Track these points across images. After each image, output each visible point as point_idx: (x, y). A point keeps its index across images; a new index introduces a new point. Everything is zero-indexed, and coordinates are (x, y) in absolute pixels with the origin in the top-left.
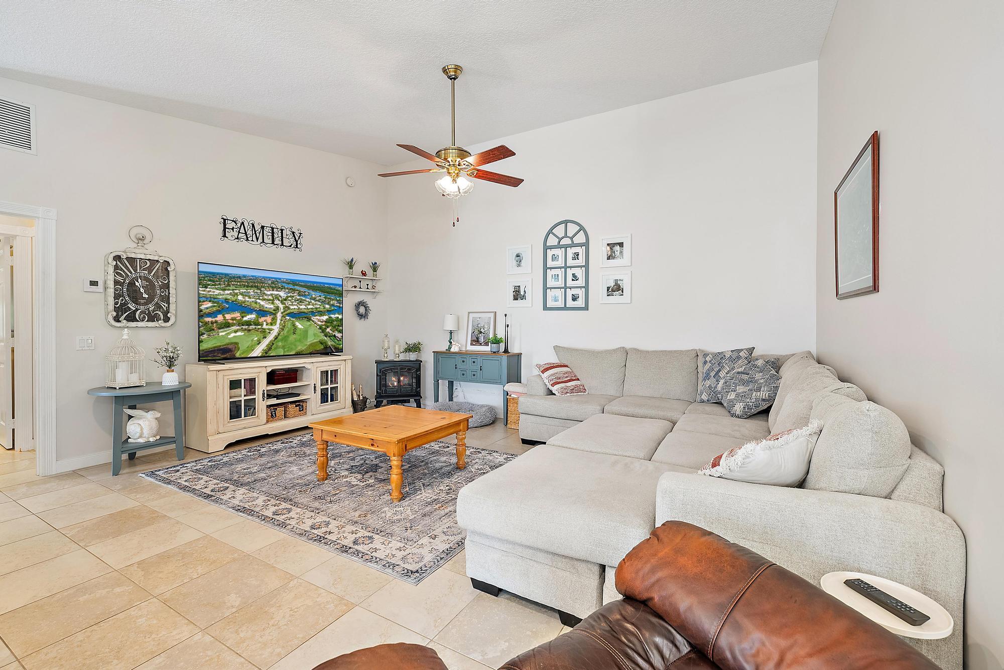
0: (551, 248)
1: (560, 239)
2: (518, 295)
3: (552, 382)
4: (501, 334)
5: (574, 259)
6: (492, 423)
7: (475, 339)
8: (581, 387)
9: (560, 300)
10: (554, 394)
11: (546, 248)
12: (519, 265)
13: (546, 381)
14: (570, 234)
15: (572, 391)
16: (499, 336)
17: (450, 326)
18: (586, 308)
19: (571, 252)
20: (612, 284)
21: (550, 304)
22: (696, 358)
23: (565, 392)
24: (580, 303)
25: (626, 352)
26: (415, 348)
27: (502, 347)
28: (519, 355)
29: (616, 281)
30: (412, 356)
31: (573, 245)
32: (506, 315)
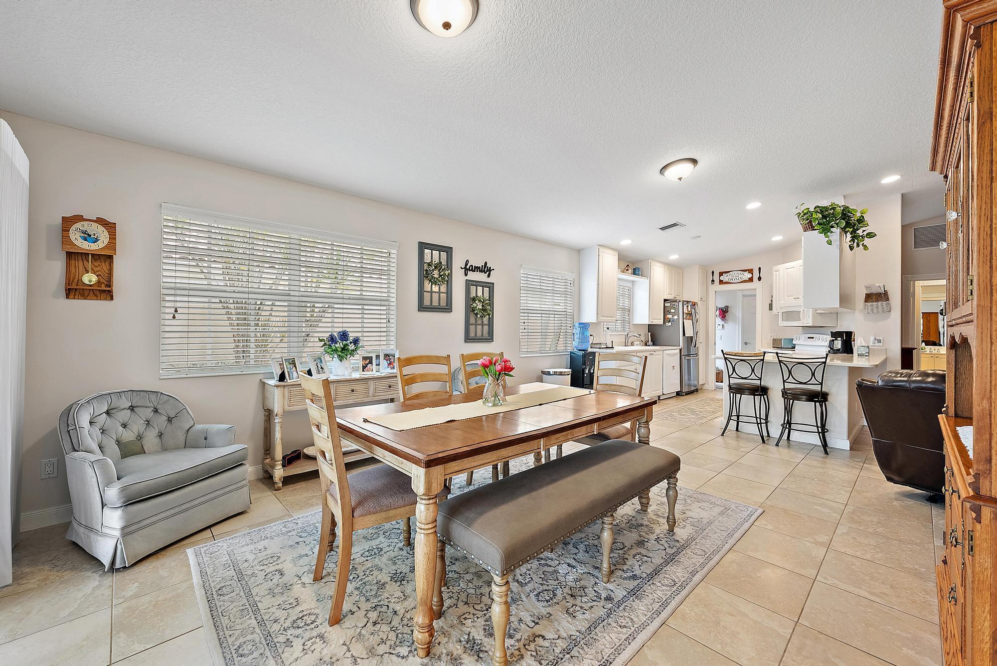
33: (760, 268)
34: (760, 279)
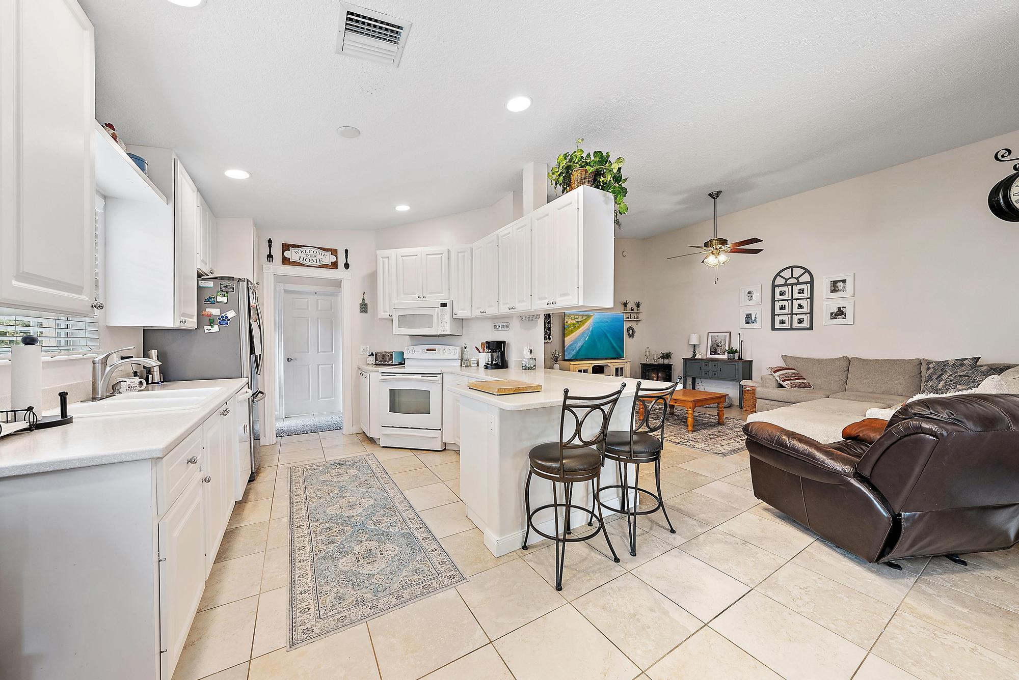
0: (779, 286)
1: (786, 280)
2: (749, 319)
3: (782, 379)
4: (735, 346)
5: (799, 293)
6: (730, 407)
7: (714, 350)
8: (807, 384)
9: (786, 322)
10: (785, 387)
11: (774, 286)
12: (750, 300)
13: (778, 379)
14: (795, 275)
15: (799, 386)
16: (734, 349)
17: (694, 341)
18: (811, 328)
19: (796, 289)
20: (836, 310)
21: (777, 325)
22: (919, 365)
23: (793, 386)
24: (806, 324)
25: (849, 361)
26: (668, 356)
27: (737, 355)
28: (750, 362)
29: (839, 308)
30: (666, 361)
31: (799, 283)
32: (739, 334)
33: (346, 251)
34: (347, 266)
